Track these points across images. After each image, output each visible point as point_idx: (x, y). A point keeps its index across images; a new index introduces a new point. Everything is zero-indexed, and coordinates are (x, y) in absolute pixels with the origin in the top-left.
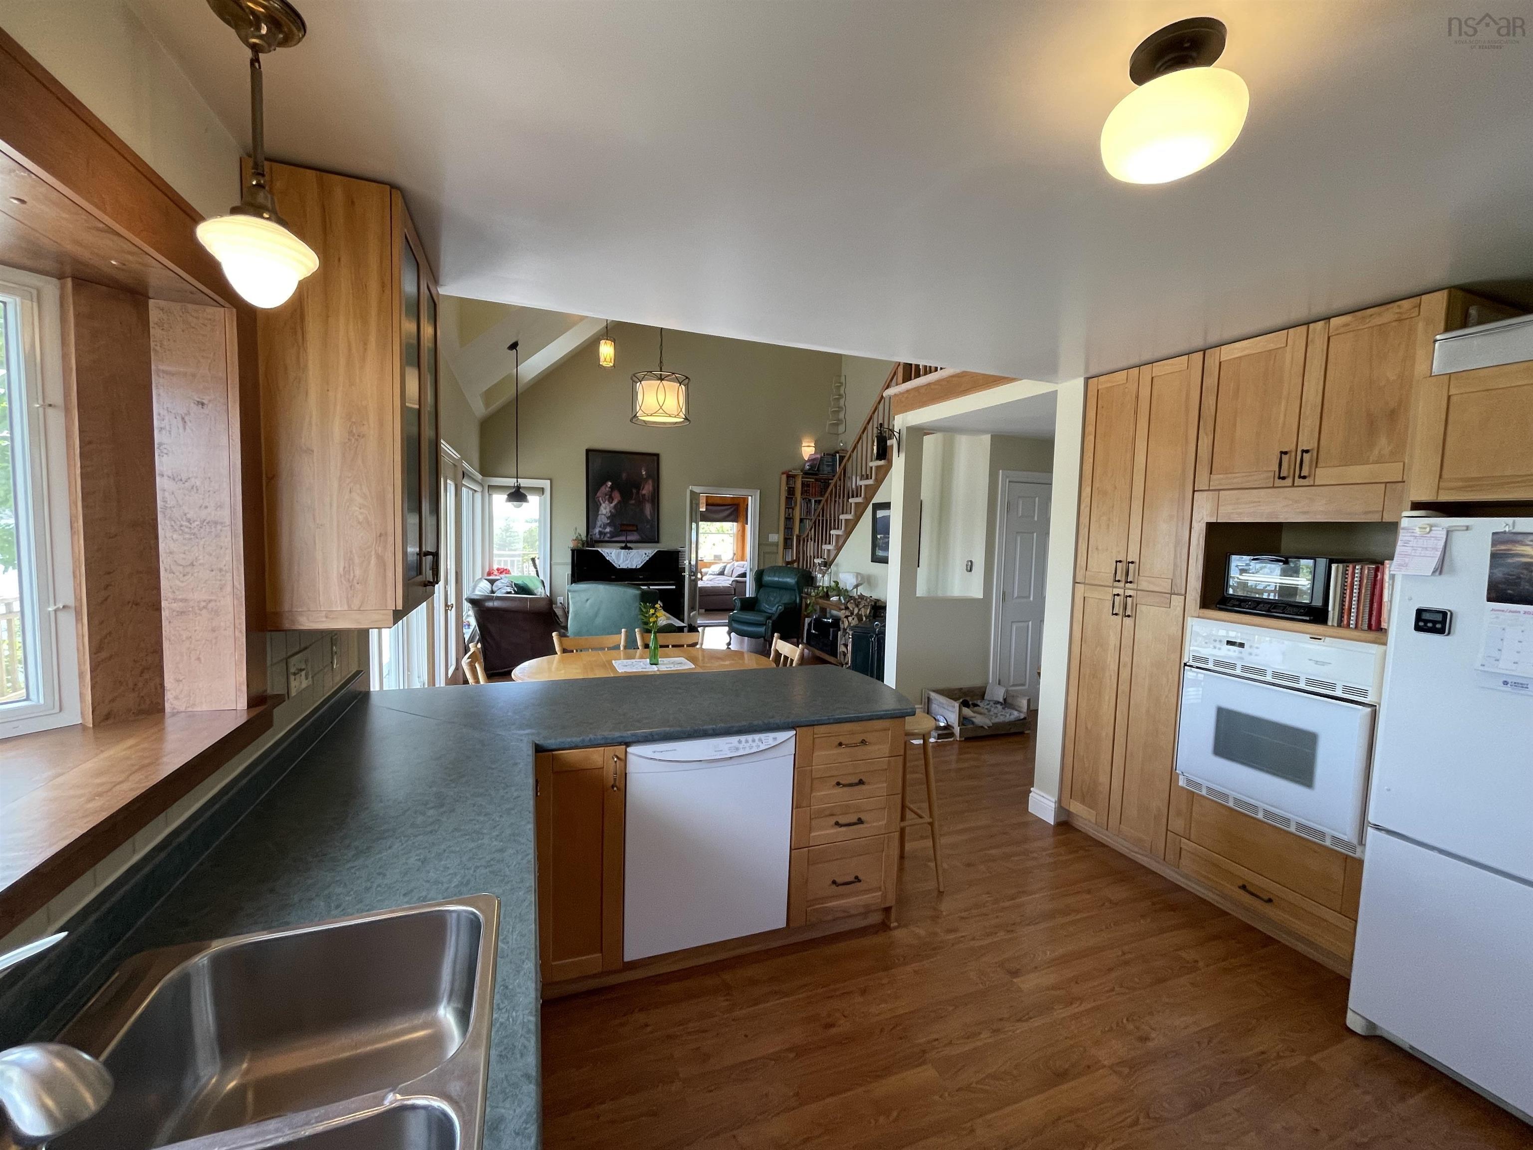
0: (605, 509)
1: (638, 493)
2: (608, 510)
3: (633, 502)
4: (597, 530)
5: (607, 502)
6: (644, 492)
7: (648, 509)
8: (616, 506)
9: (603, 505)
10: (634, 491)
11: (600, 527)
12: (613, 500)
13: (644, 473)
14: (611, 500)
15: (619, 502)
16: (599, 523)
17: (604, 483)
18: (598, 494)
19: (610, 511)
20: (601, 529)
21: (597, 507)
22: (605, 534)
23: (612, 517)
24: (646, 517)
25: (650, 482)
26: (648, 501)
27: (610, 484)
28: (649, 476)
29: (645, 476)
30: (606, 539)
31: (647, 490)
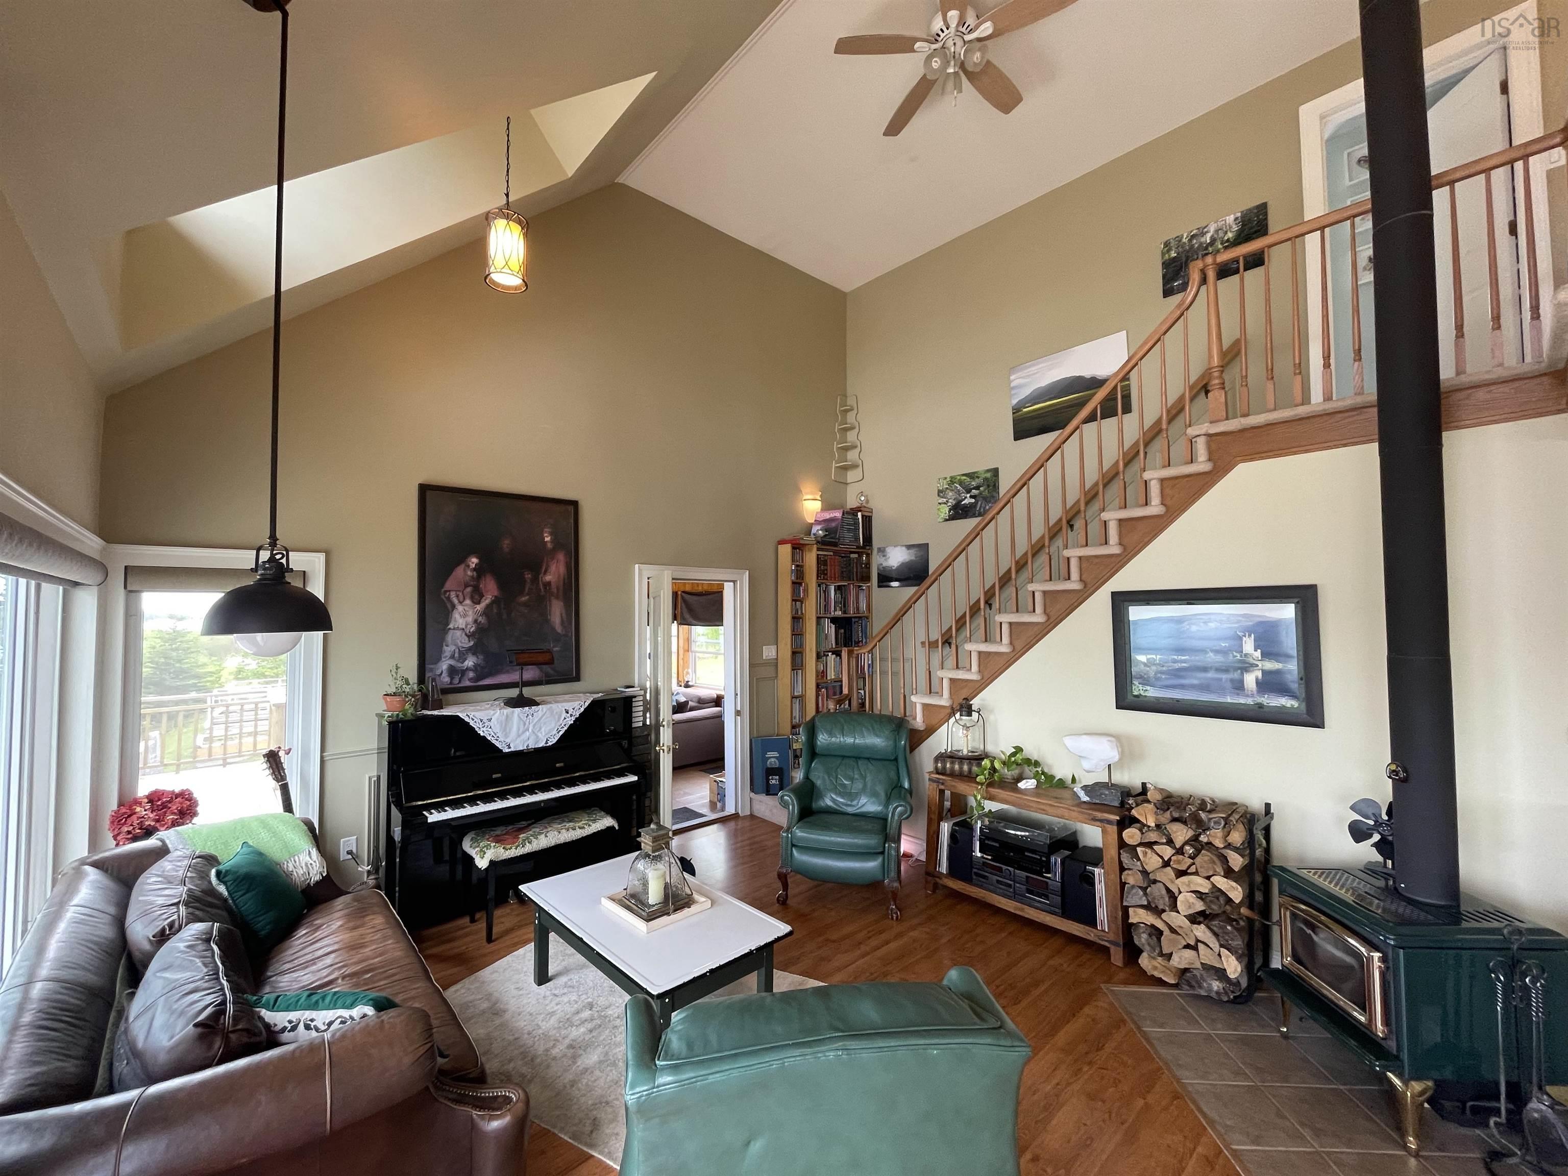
0: (465, 616)
1: (535, 579)
2: (470, 619)
3: (524, 599)
4: (444, 666)
5: (468, 602)
6: (548, 578)
7: (557, 612)
8: (488, 607)
9: (460, 608)
10: (528, 576)
11: (452, 657)
12: (482, 596)
13: (547, 539)
14: (477, 596)
15: (496, 601)
16: (448, 650)
17: (462, 560)
18: (448, 585)
19: (476, 621)
20: (452, 662)
21: (446, 611)
22: (463, 672)
23: (480, 635)
24: (553, 629)
25: (561, 557)
26: (557, 598)
27: (474, 561)
28: (558, 545)
29: (549, 546)
30: (467, 683)
31: (554, 573)
